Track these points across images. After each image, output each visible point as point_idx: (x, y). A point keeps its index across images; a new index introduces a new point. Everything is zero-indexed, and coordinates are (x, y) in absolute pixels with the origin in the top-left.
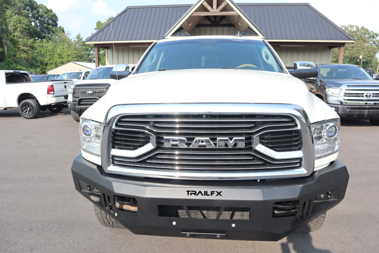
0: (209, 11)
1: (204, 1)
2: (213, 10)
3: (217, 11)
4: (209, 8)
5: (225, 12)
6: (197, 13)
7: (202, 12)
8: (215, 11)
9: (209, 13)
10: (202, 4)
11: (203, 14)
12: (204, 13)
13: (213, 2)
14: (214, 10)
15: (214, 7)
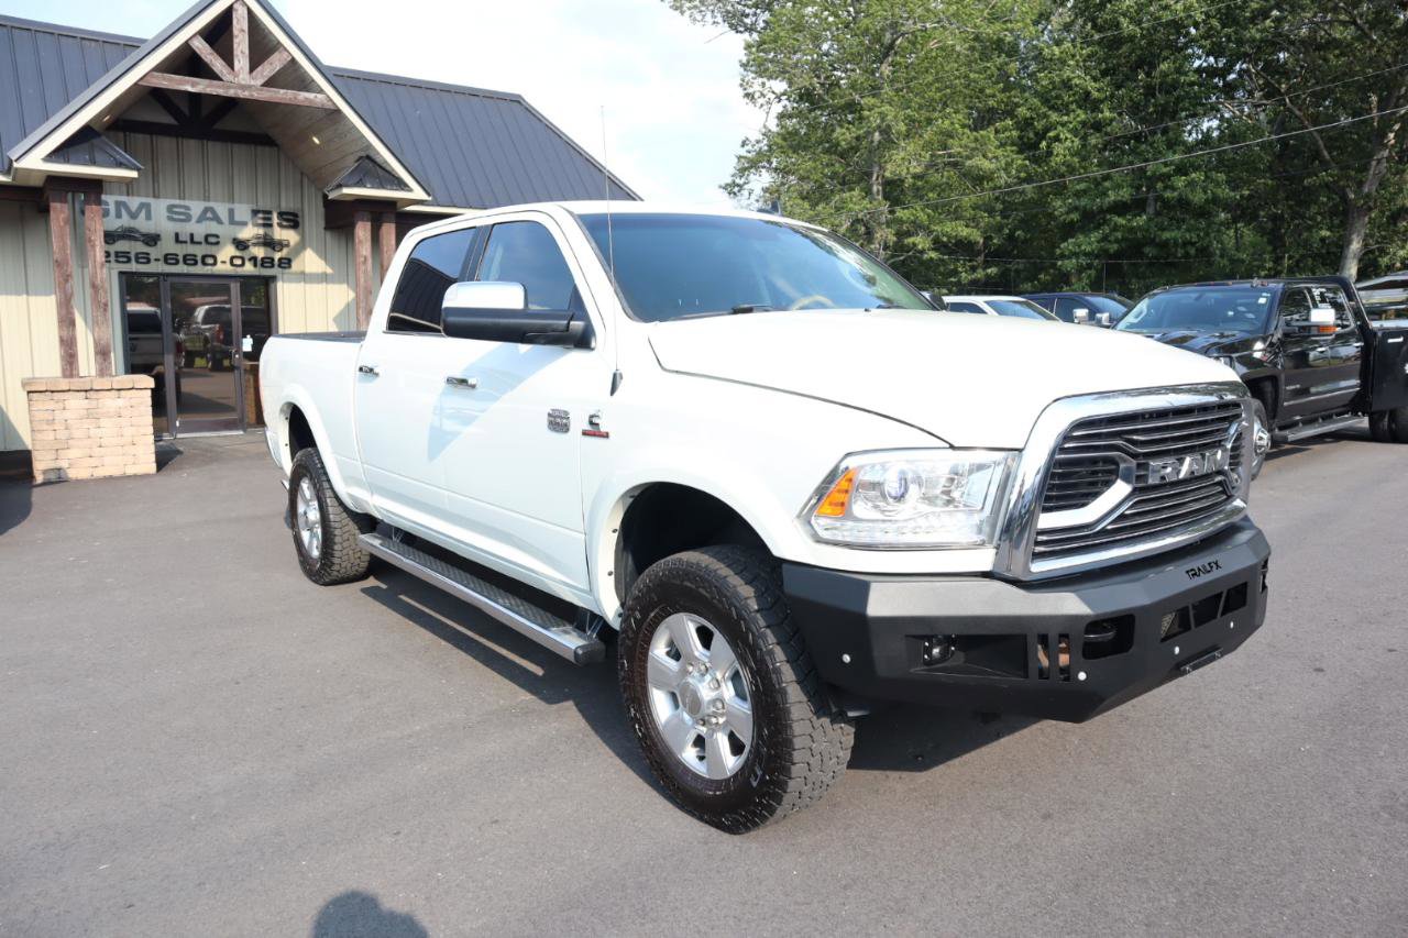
0: (221, 80)
1: (194, 36)
2: (236, 76)
3: (252, 83)
4: (217, 64)
5: (282, 91)
6: (164, 79)
7: (187, 78)
8: (243, 82)
9: (219, 87)
10: (186, 46)
11: (193, 86)
12: (198, 84)
13: (235, 46)
14: (241, 76)
15: (237, 65)
